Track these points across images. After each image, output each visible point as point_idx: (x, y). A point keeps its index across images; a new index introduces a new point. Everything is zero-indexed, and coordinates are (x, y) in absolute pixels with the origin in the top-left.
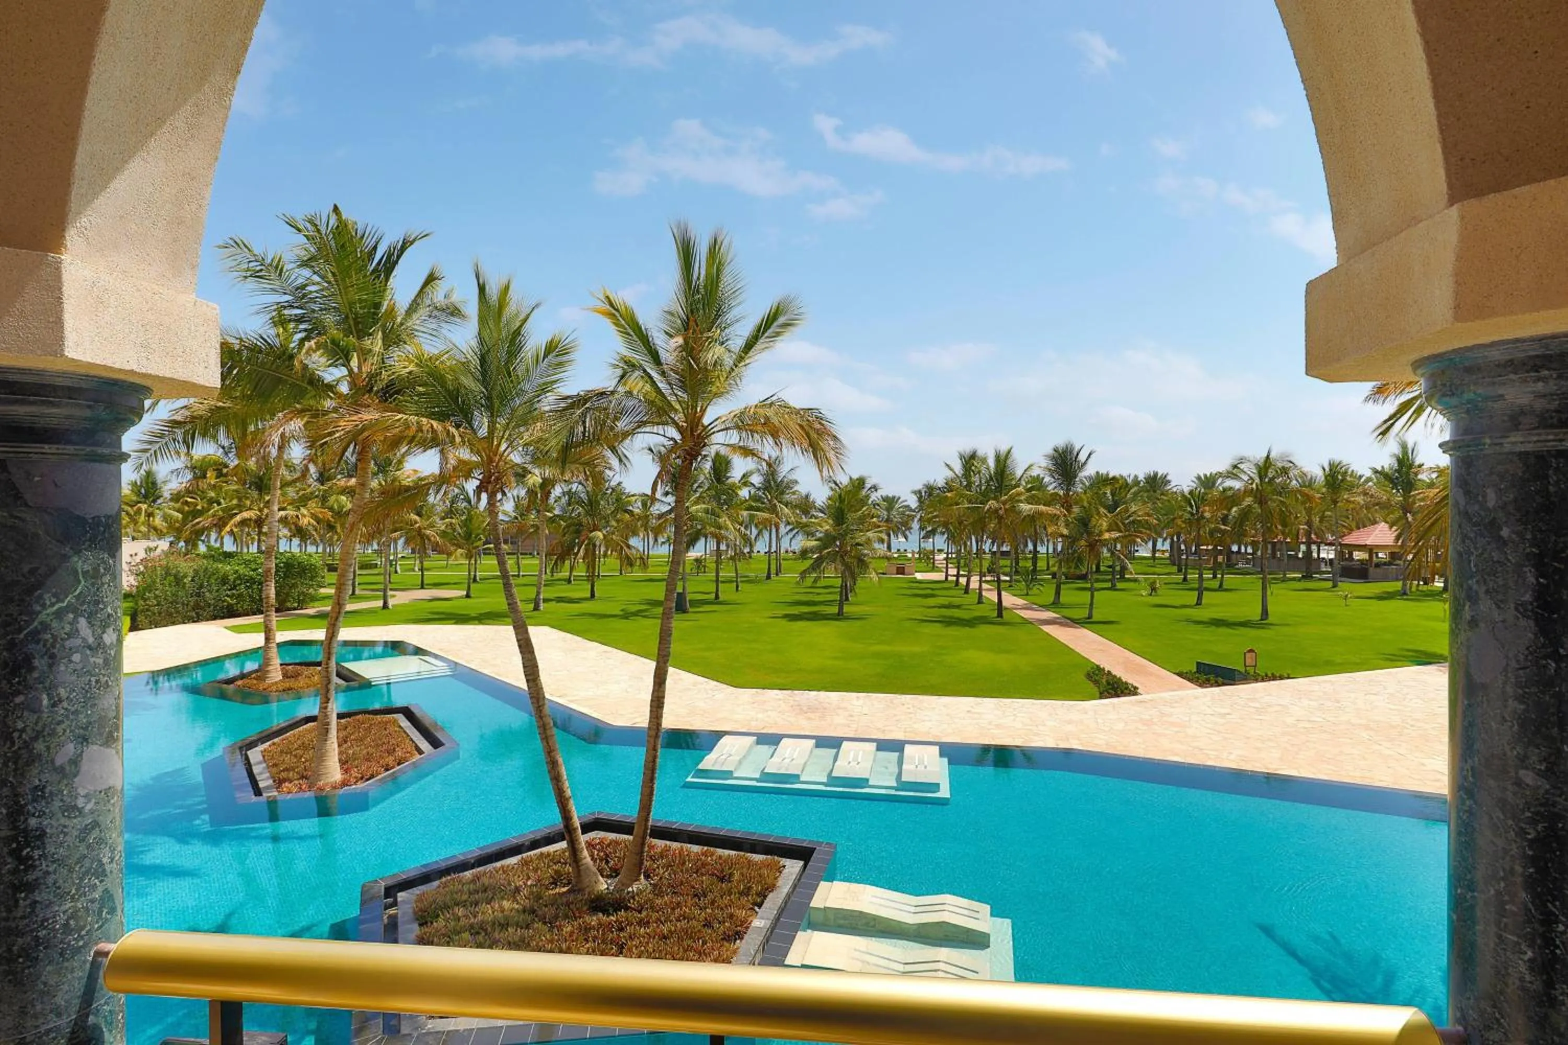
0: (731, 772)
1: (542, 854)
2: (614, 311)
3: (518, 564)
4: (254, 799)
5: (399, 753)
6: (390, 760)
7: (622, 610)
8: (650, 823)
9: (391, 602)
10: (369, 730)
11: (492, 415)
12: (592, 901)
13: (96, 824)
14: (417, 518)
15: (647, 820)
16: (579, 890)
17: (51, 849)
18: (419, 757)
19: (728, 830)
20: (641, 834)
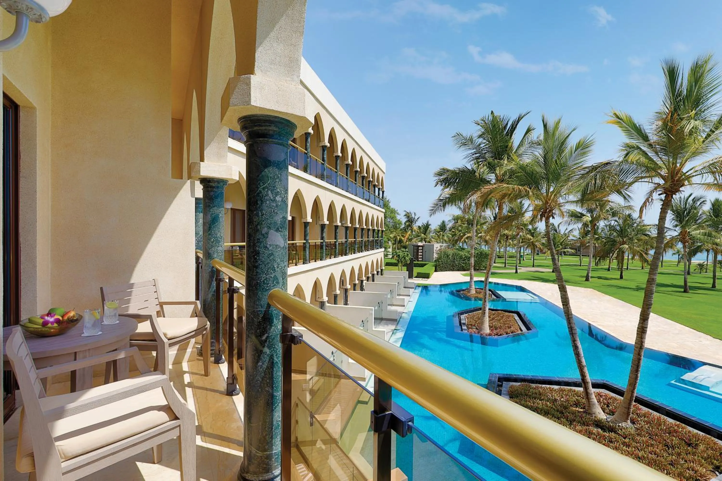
0: (709, 387)
1: (571, 390)
2: (619, 120)
3: (580, 260)
4: (460, 331)
5: (512, 329)
6: (508, 330)
7: (637, 286)
8: (635, 395)
9: (519, 271)
10: (502, 317)
11: (548, 182)
12: (596, 421)
13: (272, 254)
14: (532, 238)
15: (633, 392)
16: (589, 414)
17: (261, 258)
18: (521, 332)
19: (698, 419)
20: (629, 398)
